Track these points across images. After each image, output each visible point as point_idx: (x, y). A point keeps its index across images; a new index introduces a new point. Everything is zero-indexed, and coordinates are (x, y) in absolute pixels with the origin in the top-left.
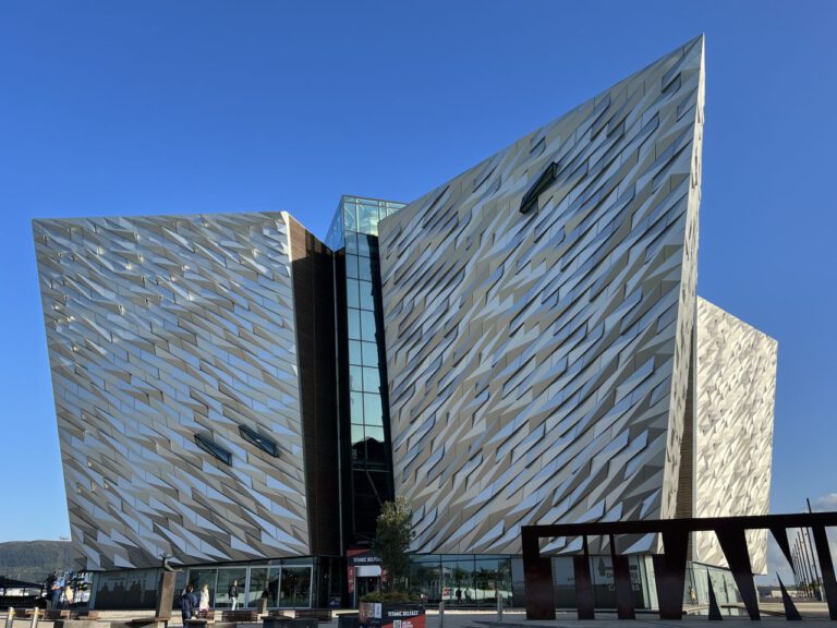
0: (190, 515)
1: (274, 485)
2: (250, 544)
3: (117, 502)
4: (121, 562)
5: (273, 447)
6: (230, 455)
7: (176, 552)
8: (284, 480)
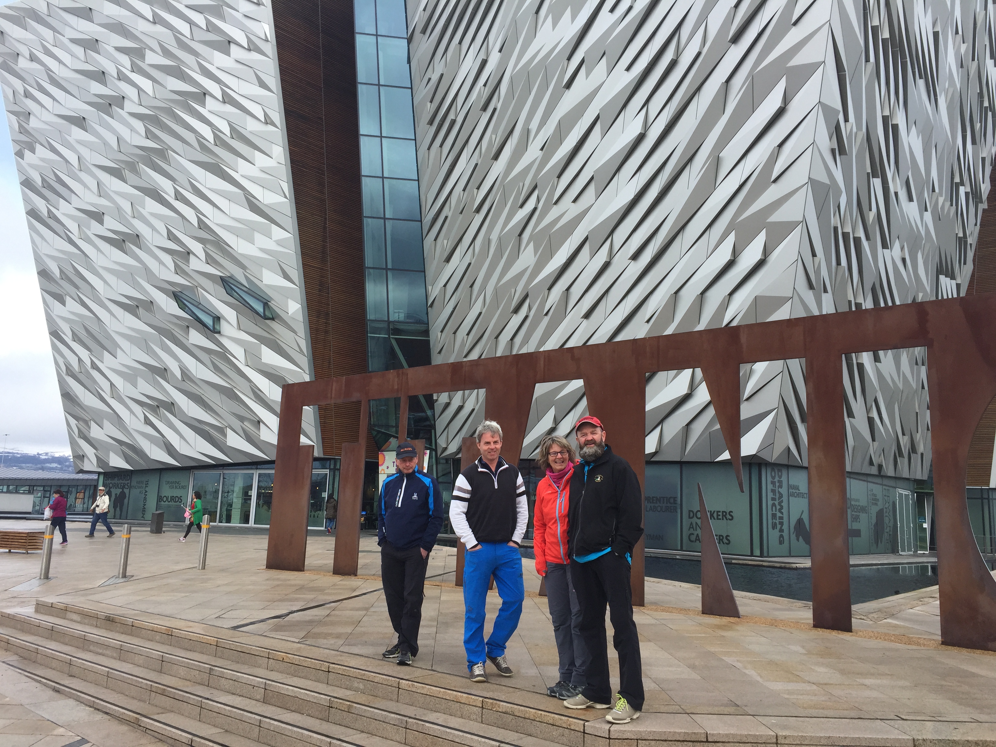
1: (270, 357)
2: (250, 439)
3: (105, 385)
4: (116, 461)
5: (266, 305)
6: (217, 319)
7: (170, 449)
8: (281, 352)
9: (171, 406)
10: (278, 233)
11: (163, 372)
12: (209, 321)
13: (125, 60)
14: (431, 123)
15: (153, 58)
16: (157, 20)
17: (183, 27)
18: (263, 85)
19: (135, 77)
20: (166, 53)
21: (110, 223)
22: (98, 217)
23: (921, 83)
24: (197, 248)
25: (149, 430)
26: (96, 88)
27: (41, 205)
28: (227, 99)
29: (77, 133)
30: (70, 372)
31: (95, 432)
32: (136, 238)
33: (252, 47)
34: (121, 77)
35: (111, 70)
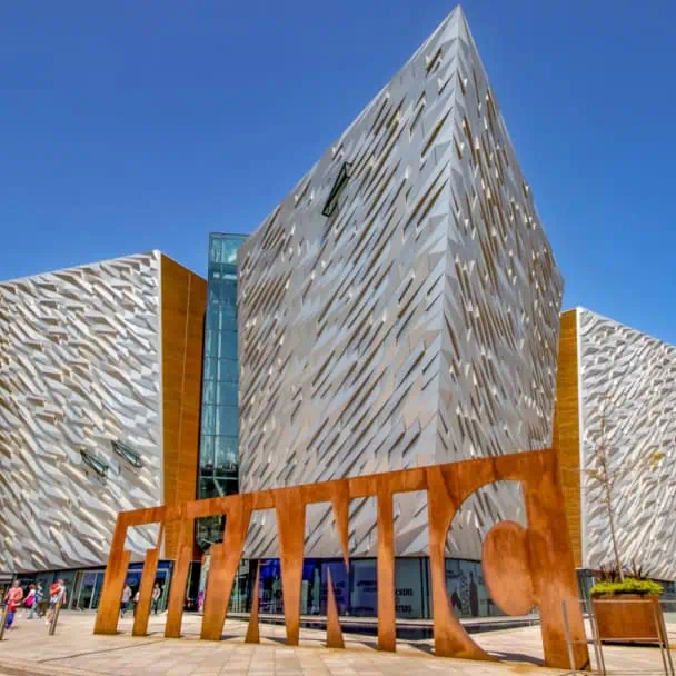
0: (76, 522)
3: (28, 512)
5: (137, 458)
6: (106, 467)
7: (64, 557)
8: (144, 488)
9: (69, 526)
11: (68, 503)
12: (101, 469)
13: (73, 314)
14: (246, 350)
16: (95, 292)
18: (150, 328)
19: (77, 322)
21: (47, 407)
23: (503, 338)
24: (100, 423)
25: (52, 543)
27: (7, 397)
28: (129, 336)
29: (36, 353)
30: (6, 503)
31: (16, 545)
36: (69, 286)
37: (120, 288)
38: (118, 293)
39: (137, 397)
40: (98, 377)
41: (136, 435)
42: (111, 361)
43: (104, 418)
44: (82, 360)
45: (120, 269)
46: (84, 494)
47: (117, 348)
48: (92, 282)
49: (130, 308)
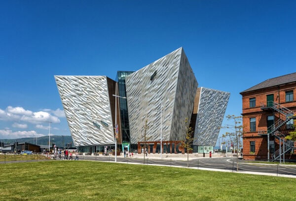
0: (94, 137)
1: (108, 131)
2: (105, 142)
3: (80, 134)
4: (82, 145)
5: (107, 125)
6: (99, 126)
7: (92, 143)
8: (110, 131)
9: (92, 137)
10: (109, 116)
11: (91, 133)
13: (83, 89)
15: (88, 89)
16: (89, 84)
17: (94, 86)
18: (106, 96)
19: (85, 91)
20: (90, 88)
21: (80, 111)
22: (79, 111)
24: (96, 116)
25: (88, 141)
26: (77, 92)
27: (67, 108)
28: (101, 97)
29: (74, 98)
30: (73, 132)
31: (78, 141)
32: (86, 114)
33: (105, 91)
34: (82, 91)
35: (81, 90)
36: (80, 81)
37: (97, 84)
38: (97, 86)
39: (105, 111)
40: (94, 106)
41: (106, 120)
42: (97, 102)
43: (97, 115)
44: (88, 101)
45: (96, 79)
46: (95, 131)
47: (98, 99)
48: (88, 81)
49: (101, 90)
